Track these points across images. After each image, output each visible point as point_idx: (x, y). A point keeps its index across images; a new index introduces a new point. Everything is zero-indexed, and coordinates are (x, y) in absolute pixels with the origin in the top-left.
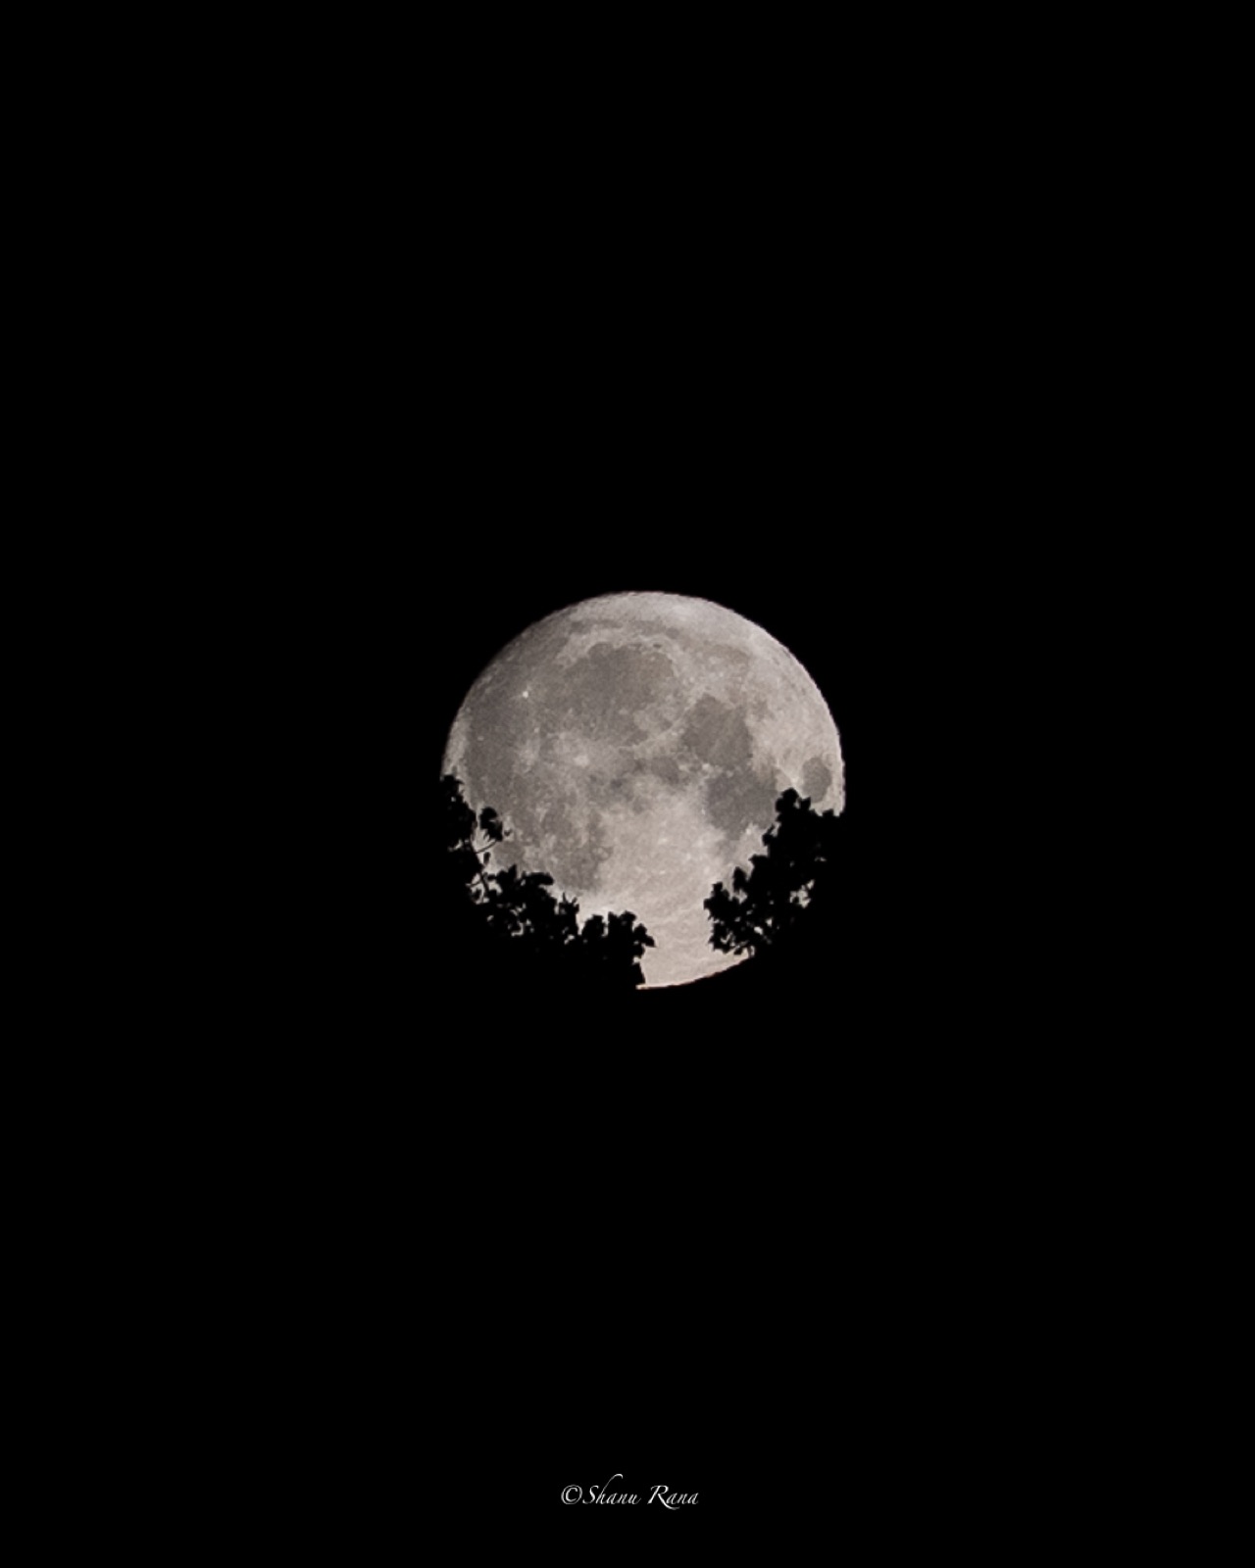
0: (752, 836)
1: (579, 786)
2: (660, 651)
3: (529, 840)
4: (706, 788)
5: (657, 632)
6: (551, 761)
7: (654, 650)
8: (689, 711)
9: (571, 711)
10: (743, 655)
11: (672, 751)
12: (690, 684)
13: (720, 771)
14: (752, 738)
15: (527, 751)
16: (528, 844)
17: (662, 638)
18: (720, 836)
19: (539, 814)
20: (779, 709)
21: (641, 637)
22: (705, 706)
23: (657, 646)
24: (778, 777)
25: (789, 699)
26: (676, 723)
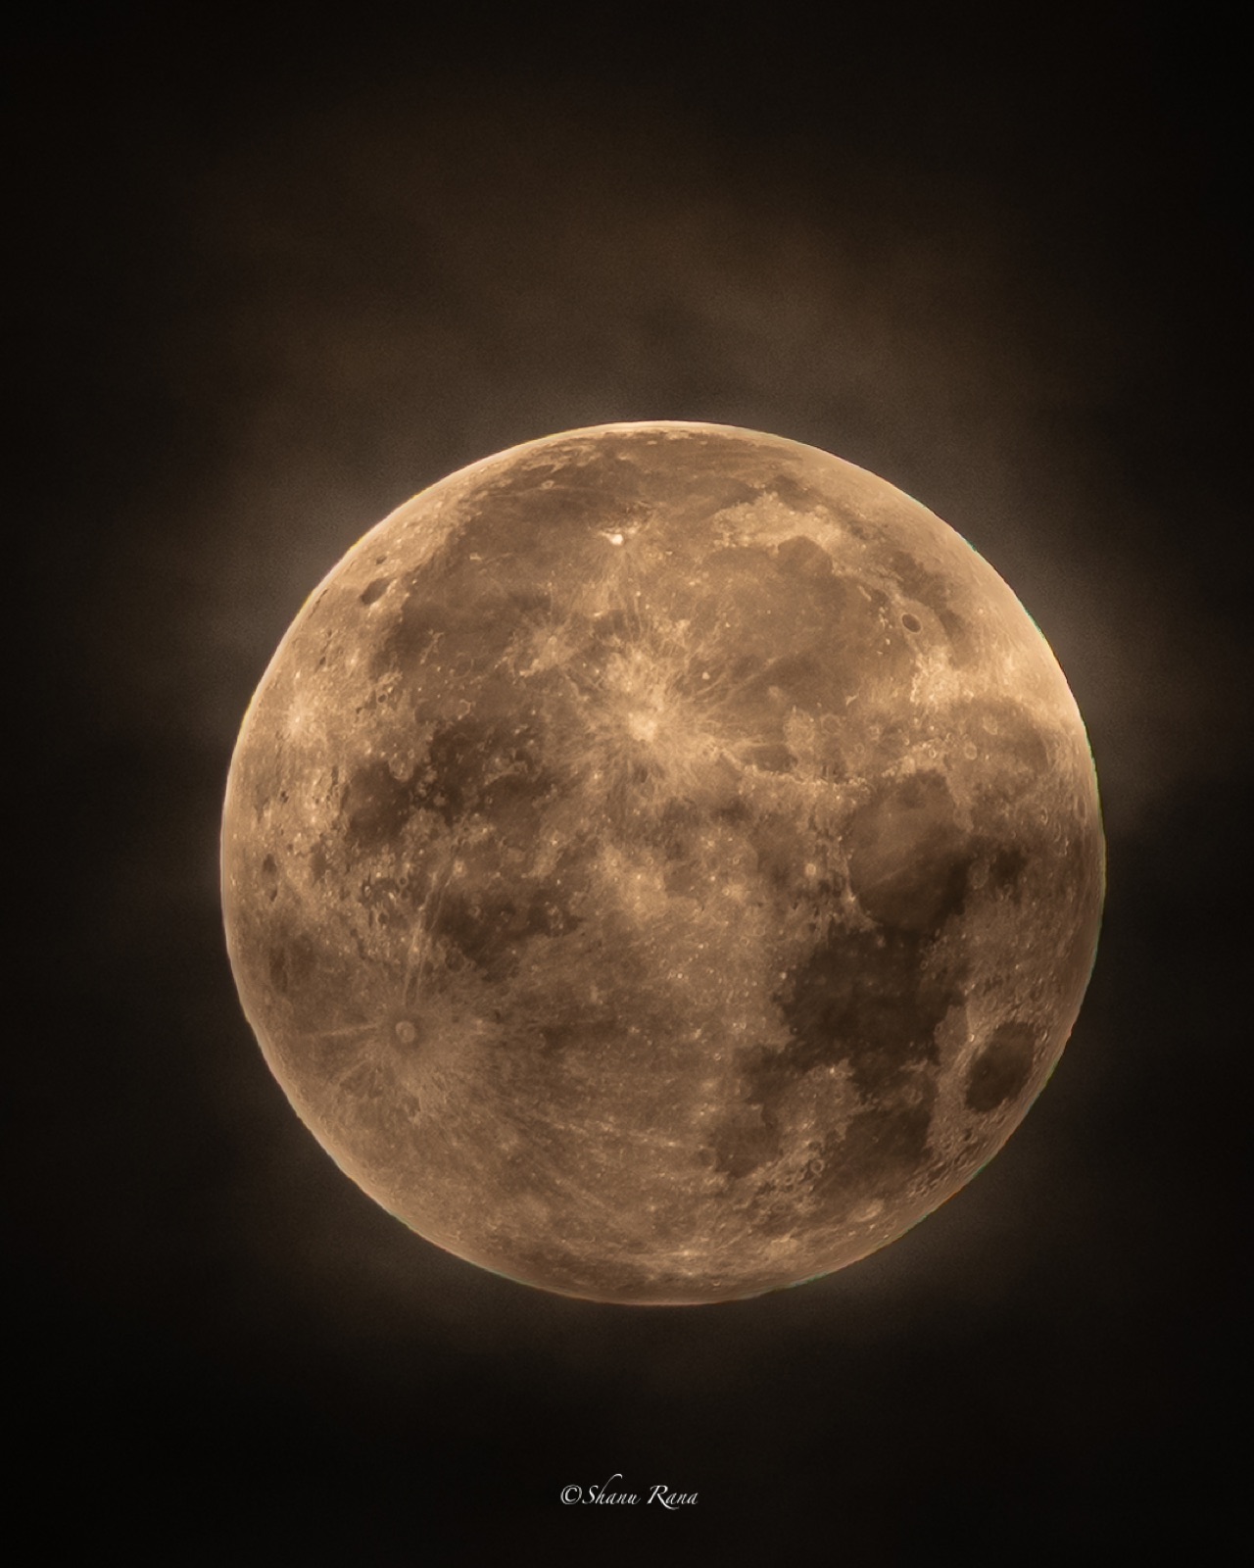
0: (833, 1081)
1: (605, 769)
2: (909, 636)
3: (439, 801)
4: (819, 936)
5: (925, 601)
6: (584, 690)
7: (901, 626)
8: (890, 778)
9: (683, 624)
10: (1043, 756)
11: (813, 826)
12: (924, 731)
13: (868, 924)
14: (960, 911)
15: (553, 640)
16: (430, 806)
17: (928, 619)
18: (779, 1040)
19: (492, 770)
20: (1036, 894)
21: (893, 585)
22: (923, 788)
23: (912, 625)
24: (951, 1013)
25: (1062, 890)
26: (854, 783)
